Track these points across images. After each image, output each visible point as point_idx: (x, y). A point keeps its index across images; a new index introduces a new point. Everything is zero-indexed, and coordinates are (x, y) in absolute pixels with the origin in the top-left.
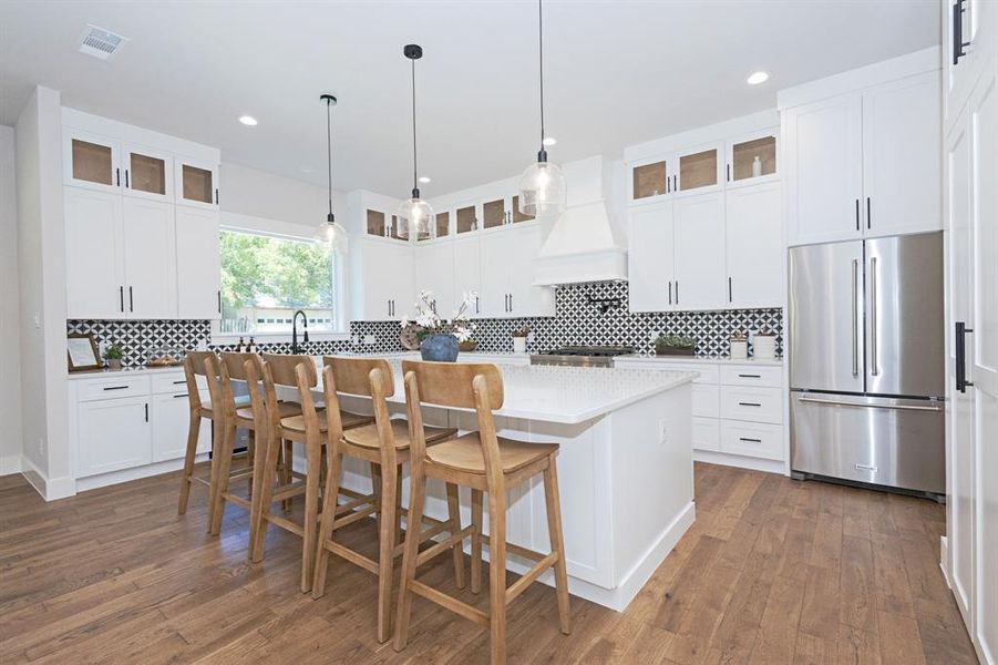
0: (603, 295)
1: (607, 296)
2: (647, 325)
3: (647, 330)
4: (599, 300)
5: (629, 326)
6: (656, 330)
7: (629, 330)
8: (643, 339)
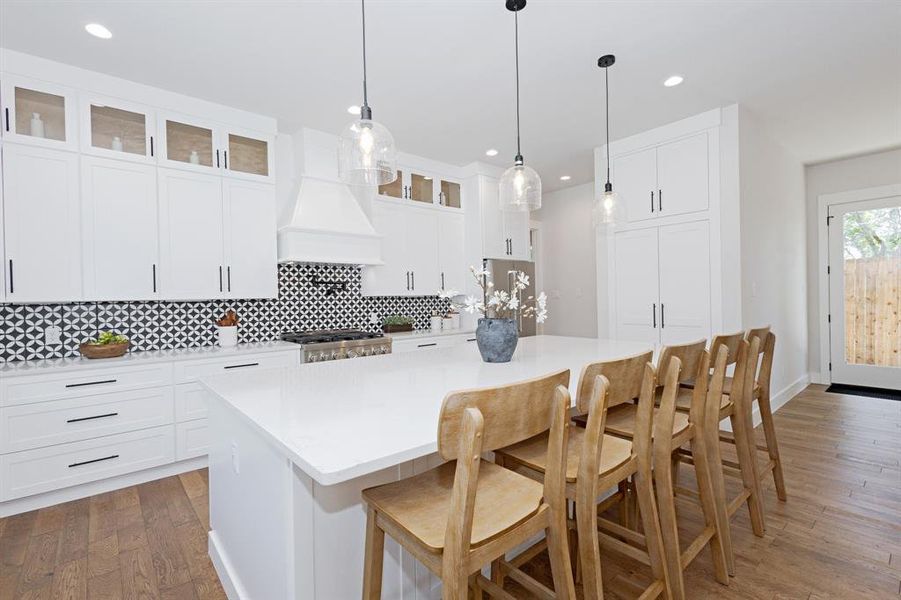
0: (326, 277)
1: (330, 278)
2: (368, 308)
3: (368, 312)
4: (322, 282)
5: (352, 308)
6: (375, 311)
7: (352, 313)
8: (364, 321)
